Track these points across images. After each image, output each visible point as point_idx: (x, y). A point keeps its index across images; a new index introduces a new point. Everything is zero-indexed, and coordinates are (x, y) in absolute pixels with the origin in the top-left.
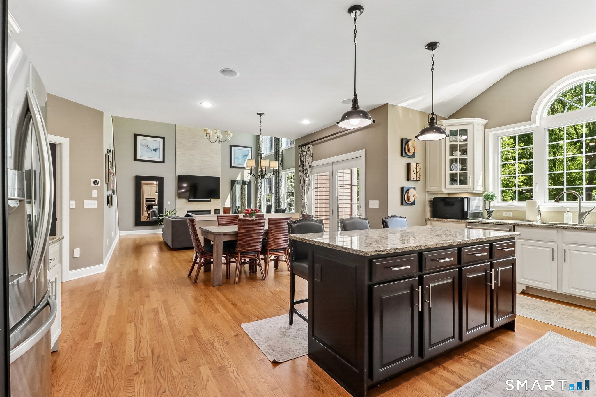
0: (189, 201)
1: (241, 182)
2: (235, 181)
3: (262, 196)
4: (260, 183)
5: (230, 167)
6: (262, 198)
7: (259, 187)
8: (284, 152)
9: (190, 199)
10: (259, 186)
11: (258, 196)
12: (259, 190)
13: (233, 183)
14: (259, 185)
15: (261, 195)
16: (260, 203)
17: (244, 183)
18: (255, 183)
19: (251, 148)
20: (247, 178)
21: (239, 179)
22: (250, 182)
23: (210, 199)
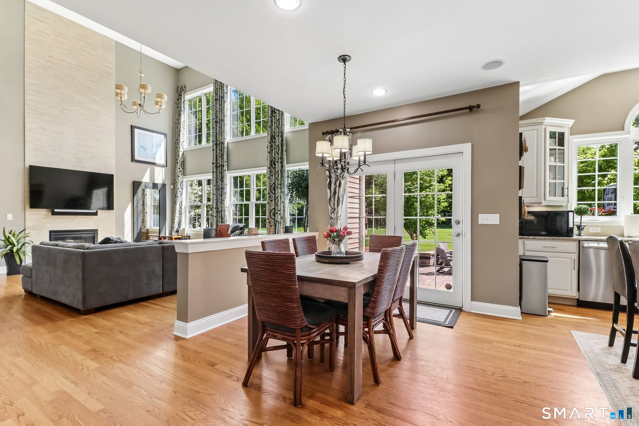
0: (54, 213)
1: (151, 185)
2: (140, 183)
3: (183, 207)
4: (180, 187)
5: (132, 161)
6: (182, 210)
7: (179, 194)
8: (230, 145)
9: (56, 210)
10: (178, 192)
11: (178, 207)
12: (179, 198)
13: (136, 185)
14: (179, 190)
15: (182, 205)
16: (180, 218)
17: (155, 186)
18: (172, 187)
19: (165, 135)
20: (159, 180)
21: (146, 179)
22: (164, 185)
23: (97, 211)
